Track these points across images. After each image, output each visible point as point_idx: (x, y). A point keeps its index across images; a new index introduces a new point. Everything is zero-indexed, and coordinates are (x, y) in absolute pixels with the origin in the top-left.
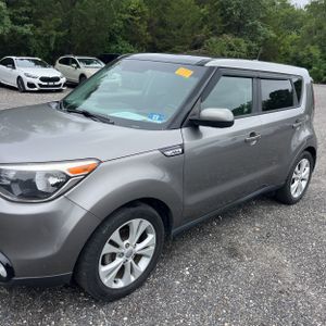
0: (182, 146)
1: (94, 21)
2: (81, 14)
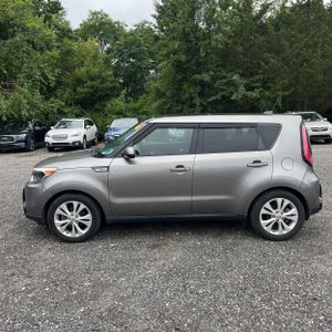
0: (108, 167)
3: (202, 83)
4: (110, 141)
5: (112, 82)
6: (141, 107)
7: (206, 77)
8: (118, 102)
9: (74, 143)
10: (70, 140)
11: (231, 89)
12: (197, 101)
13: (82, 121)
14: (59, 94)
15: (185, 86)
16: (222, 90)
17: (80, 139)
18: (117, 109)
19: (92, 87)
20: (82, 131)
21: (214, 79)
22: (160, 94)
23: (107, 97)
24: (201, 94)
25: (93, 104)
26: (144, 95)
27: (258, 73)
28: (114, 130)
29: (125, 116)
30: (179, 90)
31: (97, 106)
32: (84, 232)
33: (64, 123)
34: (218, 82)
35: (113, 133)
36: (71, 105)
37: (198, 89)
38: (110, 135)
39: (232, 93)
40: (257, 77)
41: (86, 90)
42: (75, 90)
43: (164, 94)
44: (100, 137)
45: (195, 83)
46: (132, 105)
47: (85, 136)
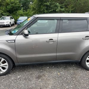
0: (15, 40)
1: (83, 4)
2: (79, 3)
3: (47, 6)
4: (18, 24)
5: (18, 5)
6: (28, 13)
7: (48, 4)
8: (21, 11)
9: (7, 25)
10: (5, 24)
11: (56, 8)
12: (46, 11)
13: (9, 17)
14: (1, 8)
15: (42, 7)
16: (53, 8)
17: (9, 23)
18: (21, 14)
19: (12, 6)
20: (9, 21)
21: (51, 4)
22: (34, 9)
23: (17, 10)
24: (47, 9)
25: (13, 12)
26: (29, 9)
27: (64, 3)
28: (20, 20)
29: (23, 16)
30: (40, 8)
31: (14, 13)
32: (4, 71)
33: (3, 18)
34: (52, 6)
35: (20, 21)
36: (5, 12)
37: (46, 8)
38: (18, 22)
39: (56, 9)
40: (64, 4)
41: (10, 7)
42: (6, 7)
43: (35, 9)
44: (16, 23)
45: (45, 6)
46: (25, 12)
47: (10, 23)
